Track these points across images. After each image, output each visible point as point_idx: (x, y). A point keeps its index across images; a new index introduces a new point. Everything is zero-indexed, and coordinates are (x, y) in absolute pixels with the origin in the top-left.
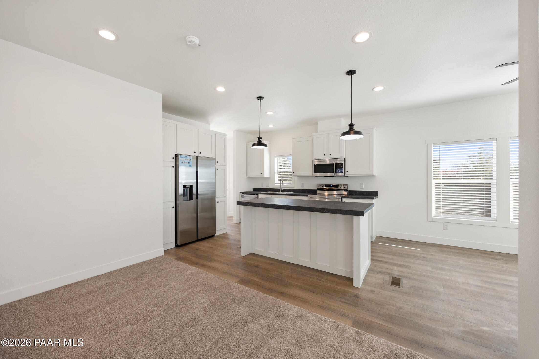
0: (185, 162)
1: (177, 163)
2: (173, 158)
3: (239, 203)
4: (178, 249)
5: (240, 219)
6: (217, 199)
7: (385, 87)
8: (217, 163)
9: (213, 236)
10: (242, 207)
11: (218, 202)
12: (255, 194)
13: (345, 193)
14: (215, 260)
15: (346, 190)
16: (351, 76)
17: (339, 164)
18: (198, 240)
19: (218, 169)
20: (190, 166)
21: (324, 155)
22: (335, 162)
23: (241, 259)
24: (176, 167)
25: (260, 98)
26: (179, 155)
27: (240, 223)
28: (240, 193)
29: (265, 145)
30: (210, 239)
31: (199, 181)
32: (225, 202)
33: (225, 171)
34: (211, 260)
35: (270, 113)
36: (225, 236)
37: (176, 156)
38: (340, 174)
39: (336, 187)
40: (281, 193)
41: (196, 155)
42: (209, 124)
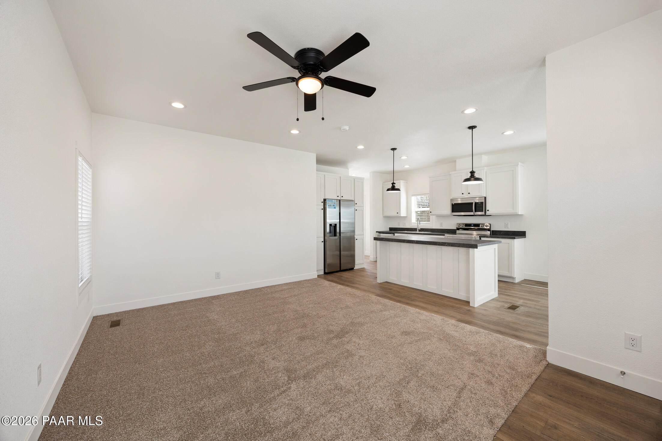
0: (331, 205)
1: (325, 206)
2: (322, 202)
3: (375, 239)
4: (326, 276)
5: (377, 257)
6: (356, 237)
7: (515, 131)
8: (356, 205)
9: (353, 269)
10: (378, 242)
11: (357, 239)
12: (391, 234)
13: (488, 233)
14: (356, 283)
15: (489, 230)
16: (472, 130)
17: (479, 203)
18: (341, 271)
19: (356, 210)
20: (335, 208)
21: (463, 194)
22: (474, 201)
23: (378, 285)
24: (324, 209)
25: (393, 149)
26: (327, 200)
27: (377, 261)
28: (377, 232)
29: (398, 190)
30: (351, 271)
31: (341, 220)
32: (363, 240)
33: (363, 211)
34: (353, 283)
35: (404, 158)
36: (362, 270)
37: (325, 200)
38: (480, 213)
39: (477, 227)
40: (418, 232)
41: (339, 198)
42: (348, 169)
